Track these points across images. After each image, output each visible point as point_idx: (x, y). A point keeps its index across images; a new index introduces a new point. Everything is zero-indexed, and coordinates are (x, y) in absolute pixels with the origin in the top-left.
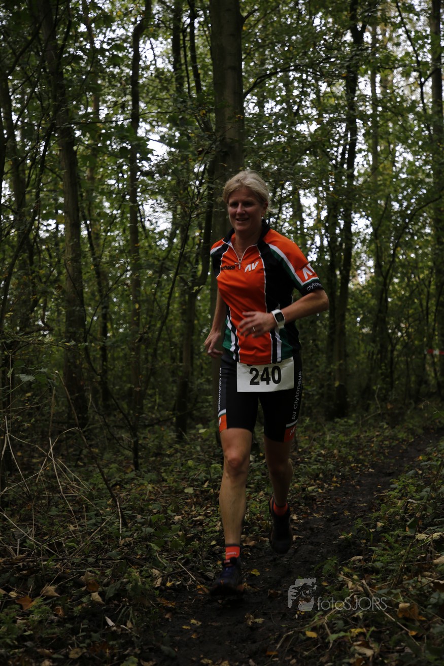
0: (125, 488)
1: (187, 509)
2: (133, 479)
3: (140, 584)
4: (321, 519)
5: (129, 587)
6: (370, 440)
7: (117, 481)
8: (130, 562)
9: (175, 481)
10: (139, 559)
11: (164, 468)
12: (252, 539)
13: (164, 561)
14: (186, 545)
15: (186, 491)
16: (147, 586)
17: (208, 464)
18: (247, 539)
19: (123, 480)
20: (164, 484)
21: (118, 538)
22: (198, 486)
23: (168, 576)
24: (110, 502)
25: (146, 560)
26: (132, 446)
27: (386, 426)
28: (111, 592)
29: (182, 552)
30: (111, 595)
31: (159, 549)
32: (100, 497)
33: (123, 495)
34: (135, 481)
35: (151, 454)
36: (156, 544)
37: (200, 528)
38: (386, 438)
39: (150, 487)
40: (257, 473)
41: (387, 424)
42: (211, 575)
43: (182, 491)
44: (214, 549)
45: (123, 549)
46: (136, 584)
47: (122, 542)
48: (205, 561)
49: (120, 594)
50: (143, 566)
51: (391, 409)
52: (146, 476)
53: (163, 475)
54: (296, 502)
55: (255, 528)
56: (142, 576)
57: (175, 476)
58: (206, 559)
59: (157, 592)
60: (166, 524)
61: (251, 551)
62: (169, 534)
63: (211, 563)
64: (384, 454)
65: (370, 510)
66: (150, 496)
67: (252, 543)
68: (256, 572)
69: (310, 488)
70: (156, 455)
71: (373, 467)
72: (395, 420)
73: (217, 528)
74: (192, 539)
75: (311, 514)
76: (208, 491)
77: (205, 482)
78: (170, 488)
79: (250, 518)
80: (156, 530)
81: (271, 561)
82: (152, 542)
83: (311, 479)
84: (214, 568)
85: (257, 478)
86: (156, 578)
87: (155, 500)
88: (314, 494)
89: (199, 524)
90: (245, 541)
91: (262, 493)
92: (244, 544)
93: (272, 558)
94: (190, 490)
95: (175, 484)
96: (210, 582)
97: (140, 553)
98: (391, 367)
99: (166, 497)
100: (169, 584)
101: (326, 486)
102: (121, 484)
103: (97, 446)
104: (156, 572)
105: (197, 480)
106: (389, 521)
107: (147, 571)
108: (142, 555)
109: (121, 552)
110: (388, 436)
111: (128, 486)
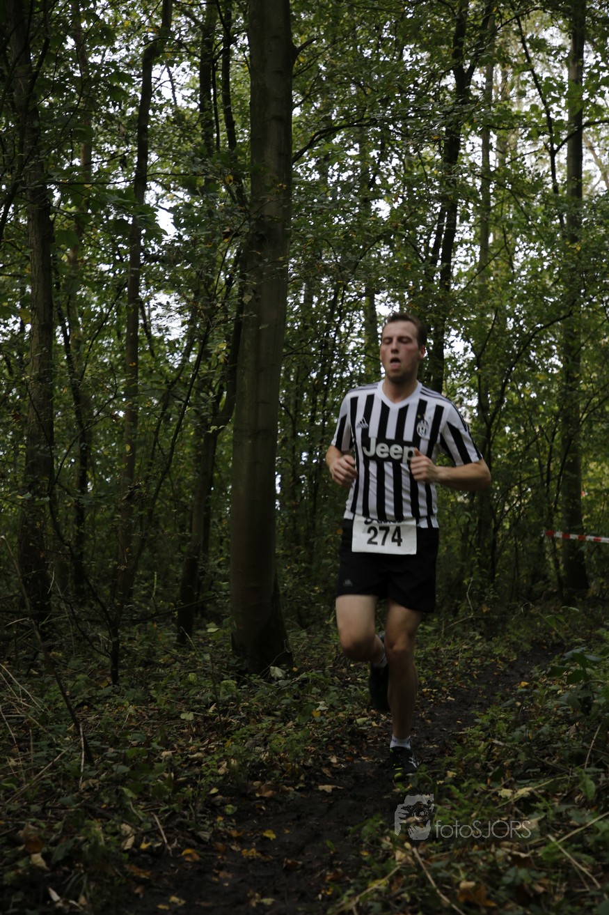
0: (95, 709)
1: (181, 742)
2: (109, 697)
3: (102, 843)
4: (372, 764)
5: (86, 847)
6: (454, 657)
7: (84, 699)
8: (92, 813)
9: (168, 702)
10: (105, 809)
11: (153, 683)
12: (269, 788)
13: (140, 814)
14: (174, 792)
15: (183, 716)
16: (113, 849)
17: (218, 679)
18: (263, 787)
19: (93, 697)
20: (152, 706)
21: (77, 778)
22: (200, 710)
23: (144, 834)
24: (71, 728)
25: (114, 810)
26: (110, 650)
27: (478, 637)
28: (59, 853)
29: (167, 802)
30: (60, 858)
31: (135, 797)
32: (57, 720)
33: (91, 719)
34: (111, 700)
35: (138, 662)
36: (130, 788)
37: (197, 770)
38: (477, 654)
39: (131, 709)
40: (287, 695)
41: (481, 634)
42: (206, 835)
43: (178, 717)
44: (214, 800)
45: (82, 794)
46: (96, 843)
47: (82, 785)
48: (199, 815)
49: (73, 856)
50: (109, 820)
51: (487, 613)
52: (127, 692)
53: (152, 692)
54: (337, 739)
55: (275, 772)
56: (106, 833)
57: (169, 695)
58: (201, 812)
59: (126, 856)
60: (147, 761)
61: (266, 805)
62: (151, 776)
63: (209, 819)
64: (471, 676)
65: (442, 753)
66: (130, 721)
67: (268, 794)
68: (270, 835)
69: (359, 721)
70: (146, 664)
71: (453, 695)
72: (491, 630)
73: (221, 771)
74: (184, 784)
75: (357, 756)
76: (213, 718)
77: (211, 704)
78: (160, 712)
79: (270, 759)
80: (133, 769)
81: (294, 820)
82: (126, 786)
83: (363, 708)
84: (211, 825)
85: (285, 701)
86: (127, 837)
87: (137, 728)
88: (365, 728)
89: (197, 764)
90: (259, 790)
91: (291, 724)
92: (258, 795)
93: (295, 816)
94: (189, 716)
95: (167, 707)
96: (203, 846)
97: (107, 800)
98: (493, 554)
99: (154, 724)
100: (144, 846)
101: (383, 717)
102: (89, 703)
103: (60, 648)
104: (126, 828)
105: (199, 702)
106: (466, 770)
107: (114, 826)
108: (109, 804)
109: (79, 799)
110: (479, 652)
111: (100, 707)
